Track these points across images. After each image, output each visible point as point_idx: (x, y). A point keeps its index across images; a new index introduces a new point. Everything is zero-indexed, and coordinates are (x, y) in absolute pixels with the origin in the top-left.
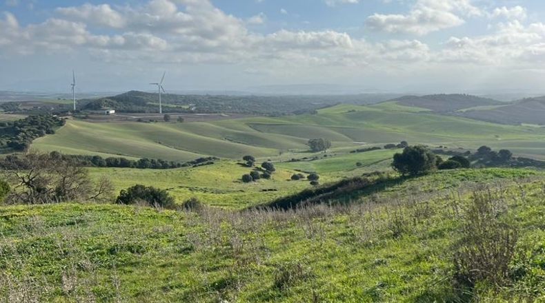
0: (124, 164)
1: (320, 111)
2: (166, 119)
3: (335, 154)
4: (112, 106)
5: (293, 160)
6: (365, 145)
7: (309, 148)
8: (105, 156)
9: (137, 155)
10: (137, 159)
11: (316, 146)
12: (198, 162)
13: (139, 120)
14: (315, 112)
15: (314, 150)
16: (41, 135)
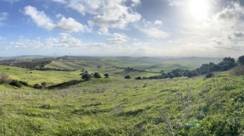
0: (60, 70)
1: (101, 60)
2: (70, 61)
3: (103, 69)
4: (61, 58)
5: (94, 70)
6: (109, 67)
7: (97, 67)
8: (57, 68)
9: (62, 68)
10: (63, 69)
11: (99, 67)
12: (75, 70)
13: (66, 61)
14: (100, 60)
15: (98, 68)
16: (47, 64)
